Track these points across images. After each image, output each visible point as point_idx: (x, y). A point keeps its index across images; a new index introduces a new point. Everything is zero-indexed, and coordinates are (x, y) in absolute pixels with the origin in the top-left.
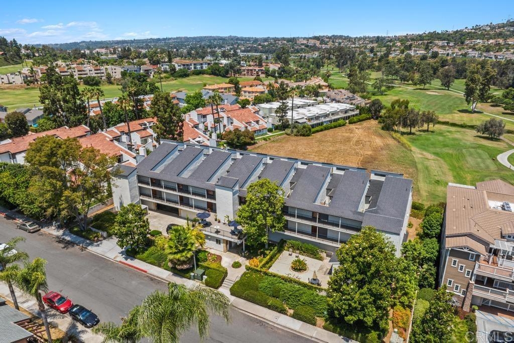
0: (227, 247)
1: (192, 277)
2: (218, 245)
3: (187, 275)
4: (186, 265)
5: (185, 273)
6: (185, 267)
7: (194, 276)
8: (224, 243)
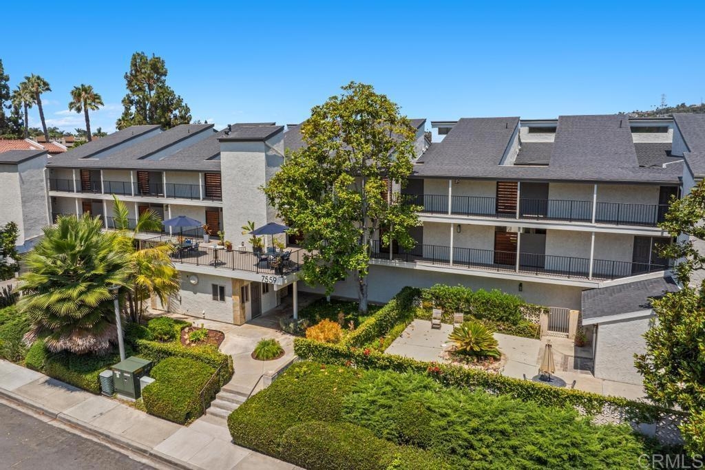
0: (243, 308)
1: (106, 387)
2: (219, 303)
3: (89, 377)
4: (81, 335)
5: (80, 372)
6: (81, 343)
7: (112, 380)
8: (234, 294)
